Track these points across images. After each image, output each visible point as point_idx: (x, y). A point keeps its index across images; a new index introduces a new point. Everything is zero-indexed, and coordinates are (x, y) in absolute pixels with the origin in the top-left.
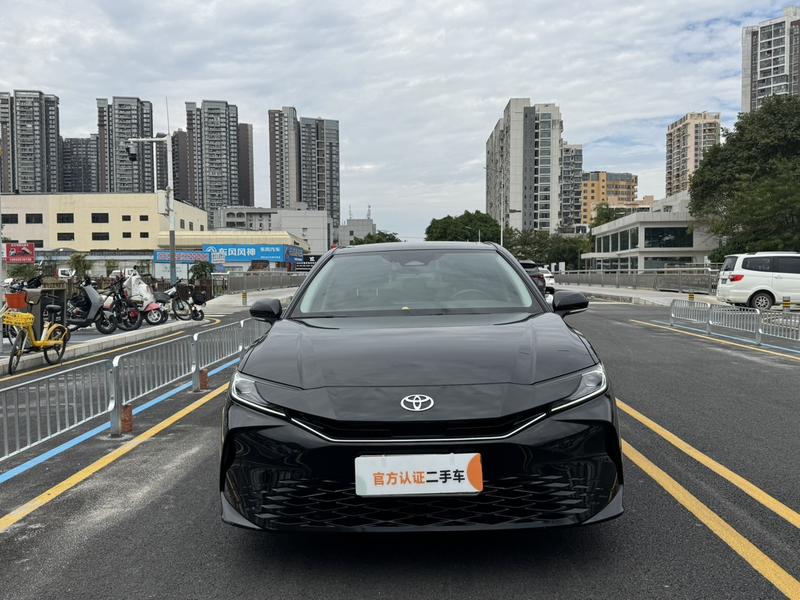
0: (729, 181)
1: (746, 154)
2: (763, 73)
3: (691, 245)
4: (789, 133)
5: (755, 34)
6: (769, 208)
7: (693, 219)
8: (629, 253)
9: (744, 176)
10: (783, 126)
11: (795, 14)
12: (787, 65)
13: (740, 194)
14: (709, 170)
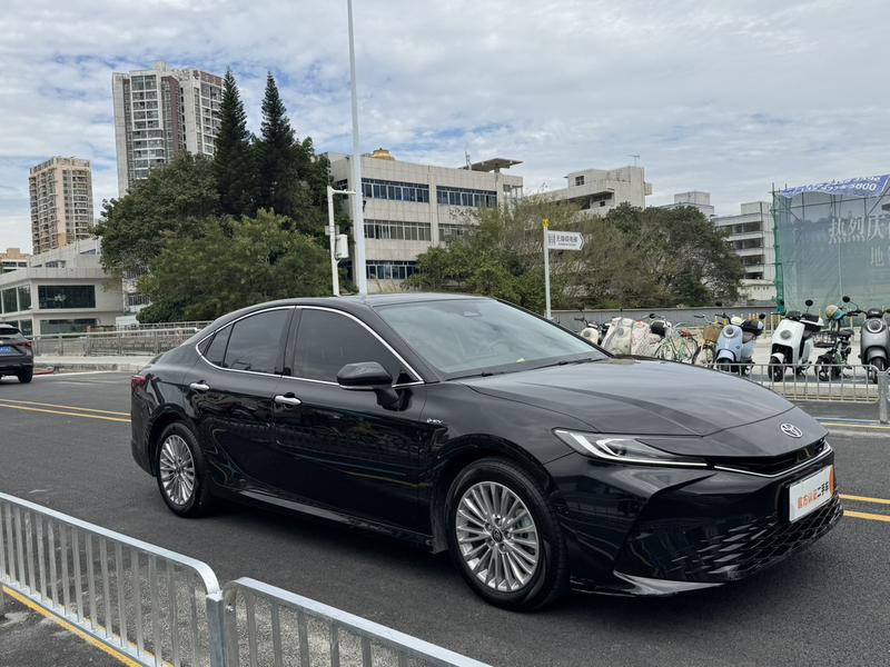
0: (148, 237)
1: (163, 209)
2: (139, 125)
3: (93, 305)
4: (204, 191)
5: (126, 82)
6: (204, 268)
7: (109, 276)
8: (19, 315)
9: (167, 232)
10: (196, 183)
11: (165, 70)
12: (160, 120)
13: (168, 251)
14: (126, 224)
